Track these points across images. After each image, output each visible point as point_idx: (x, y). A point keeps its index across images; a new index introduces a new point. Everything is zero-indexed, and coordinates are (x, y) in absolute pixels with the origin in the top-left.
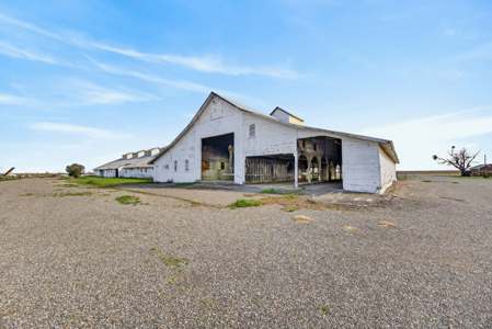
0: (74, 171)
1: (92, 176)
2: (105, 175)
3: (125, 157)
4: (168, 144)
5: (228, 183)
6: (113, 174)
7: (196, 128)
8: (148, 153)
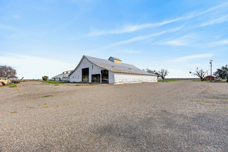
0: (45, 79)
1: (51, 80)
2: (56, 80)
3: (63, 73)
4: (74, 69)
5: (87, 82)
6: (59, 80)
7: (80, 65)
8: (67, 72)
